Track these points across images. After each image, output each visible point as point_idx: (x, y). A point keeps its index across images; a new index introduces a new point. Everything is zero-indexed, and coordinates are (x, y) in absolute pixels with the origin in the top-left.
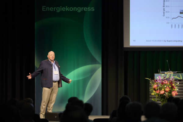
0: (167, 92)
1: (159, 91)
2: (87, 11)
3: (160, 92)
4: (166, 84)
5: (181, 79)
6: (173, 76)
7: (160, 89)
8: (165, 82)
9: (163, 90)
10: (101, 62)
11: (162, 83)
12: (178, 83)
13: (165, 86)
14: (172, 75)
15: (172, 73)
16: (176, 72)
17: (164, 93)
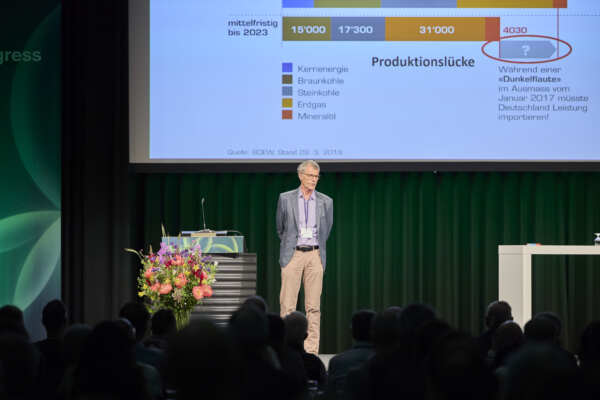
0: (179, 287)
1: (157, 285)
2: (22, 61)
3: (159, 289)
4: (177, 266)
5: (237, 251)
6: (214, 242)
7: (161, 280)
8: (175, 260)
9: (167, 281)
10: (58, 204)
11: (169, 264)
12: (216, 263)
13: (174, 272)
14: (211, 241)
15: (211, 235)
16: (225, 232)
17: (173, 291)
